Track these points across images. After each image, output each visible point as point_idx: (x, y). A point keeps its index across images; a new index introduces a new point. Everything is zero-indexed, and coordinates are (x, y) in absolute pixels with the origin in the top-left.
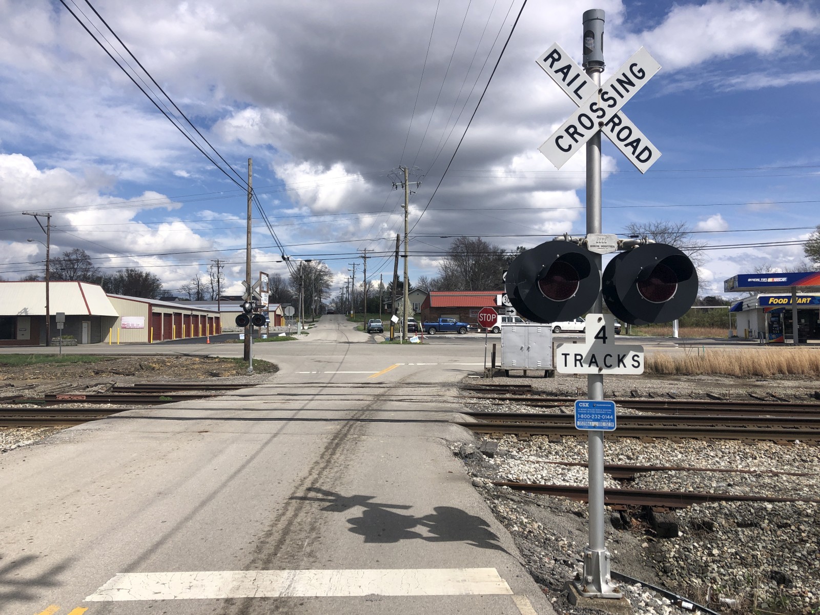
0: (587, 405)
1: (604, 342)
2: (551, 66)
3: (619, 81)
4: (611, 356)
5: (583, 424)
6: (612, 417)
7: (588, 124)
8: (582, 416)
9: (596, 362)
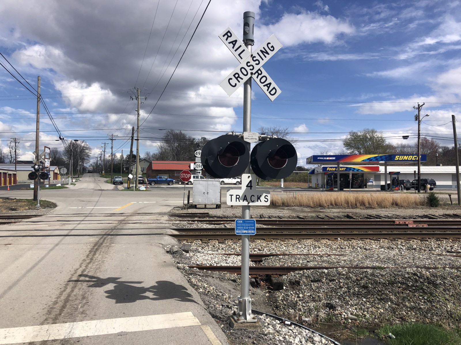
0: (242, 222)
1: (251, 189)
2: (227, 40)
3: (261, 51)
4: (254, 196)
5: (239, 232)
6: (254, 227)
7: (245, 73)
8: (239, 227)
9: (246, 199)
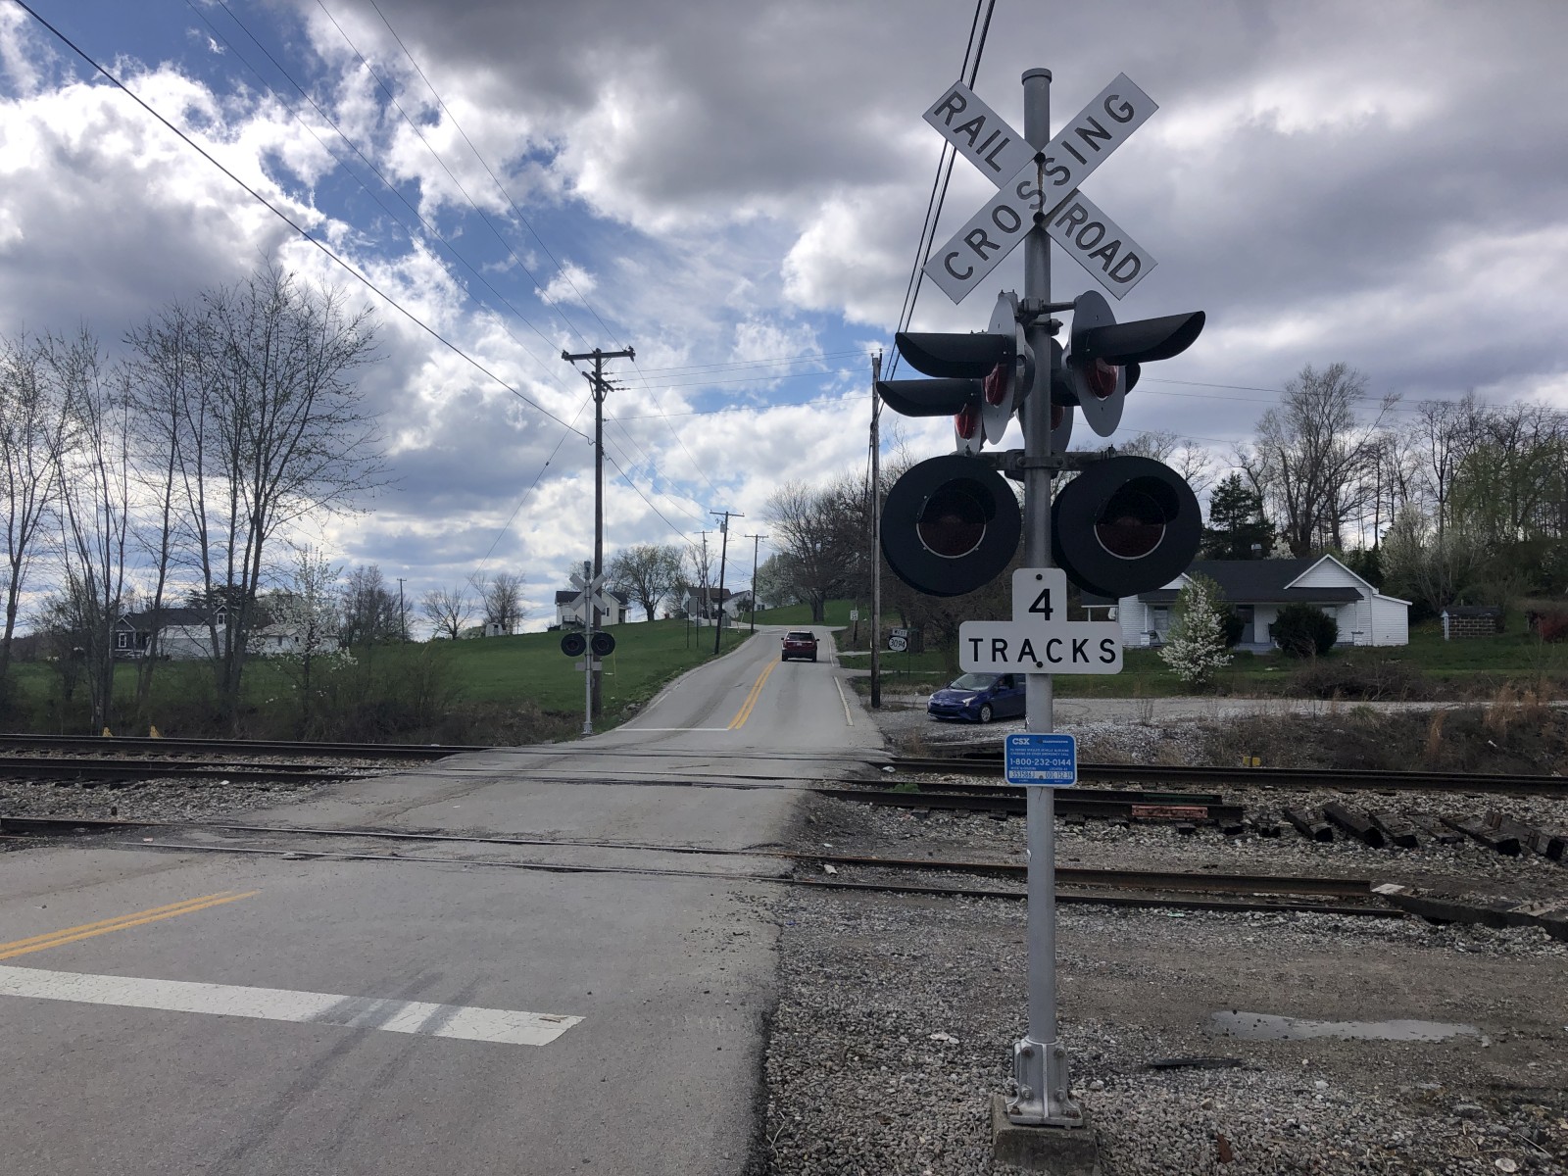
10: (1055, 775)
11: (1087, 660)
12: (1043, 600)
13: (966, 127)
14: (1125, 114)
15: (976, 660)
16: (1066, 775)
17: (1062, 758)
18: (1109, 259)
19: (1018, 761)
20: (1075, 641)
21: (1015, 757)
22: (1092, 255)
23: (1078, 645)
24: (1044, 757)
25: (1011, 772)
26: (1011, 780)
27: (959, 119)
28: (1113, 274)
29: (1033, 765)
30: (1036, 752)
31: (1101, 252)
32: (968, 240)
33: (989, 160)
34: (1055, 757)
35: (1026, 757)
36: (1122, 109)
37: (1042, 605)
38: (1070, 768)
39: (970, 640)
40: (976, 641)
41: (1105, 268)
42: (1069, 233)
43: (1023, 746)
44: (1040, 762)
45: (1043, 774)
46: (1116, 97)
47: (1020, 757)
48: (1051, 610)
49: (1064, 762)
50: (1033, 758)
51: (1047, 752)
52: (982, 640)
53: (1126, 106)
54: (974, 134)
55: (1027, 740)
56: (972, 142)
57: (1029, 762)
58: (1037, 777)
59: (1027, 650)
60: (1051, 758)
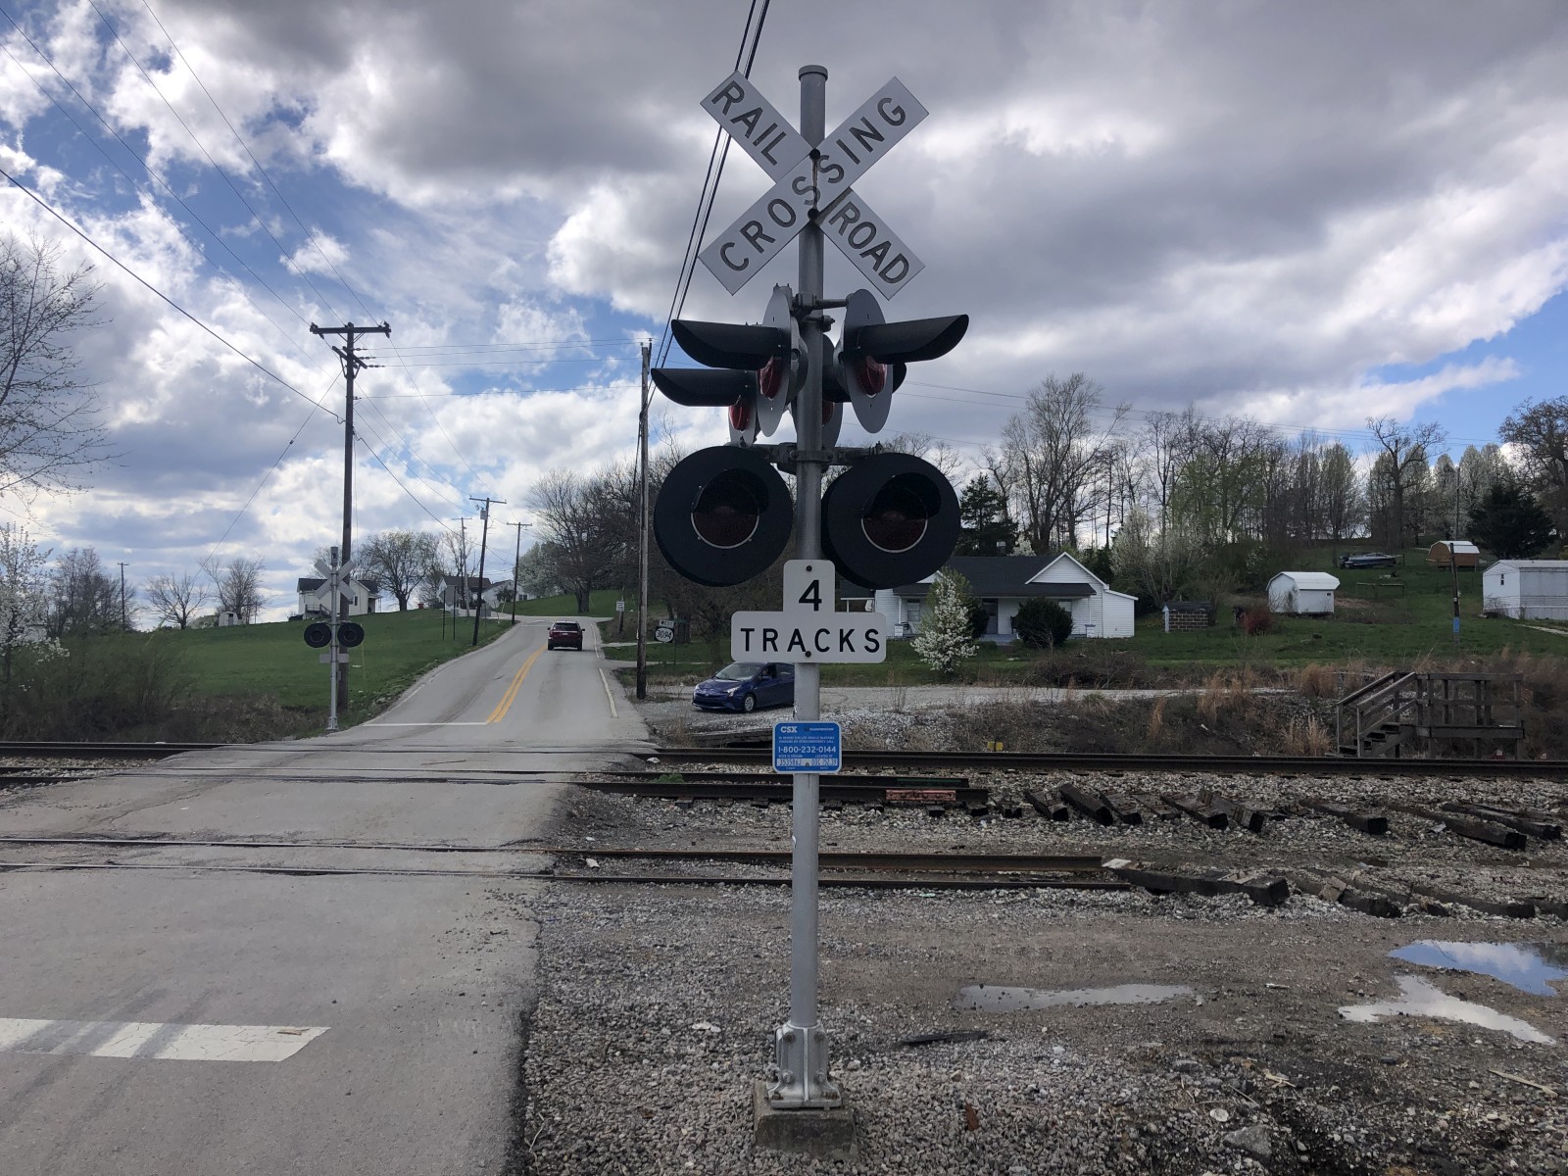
10: (821, 762)
11: (852, 650)
12: (813, 590)
13: (743, 118)
14: (897, 117)
15: (747, 649)
16: (831, 762)
17: (827, 745)
18: (880, 259)
19: (785, 749)
20: (841, 631)
21: (783, 745)
22: (864, 255)
23: (844, 635)
24: (811, 745)
25: (779, 760)
26: (779, 768)
27: (737, 109)
28: (883, 274)
29: (799, 753)
30: (803, 740)
31: (872, 252)
32: (744, 231)
33: (765, 152)
34: (821, 744)
35: (793, 745)
36: (894, 112)
37: (811, 596)
38: (836, 755)
39: (742, 630)
40: (748, 631)
41: (876, 268)
42: (841, 231)
43: (791, 734)
44: (807, 749)
45: (810, 762)
46: (889, 100)
47: (788, 745)
48: (820, 601)
49: (829, 749)
50: (799, 745)
51: (812, 739)
52: (753, 630)
53: (898, 110)
54: (751, 126)
55: (794, 728)
56: (749, 133)
57: (796, 749)
58: (803, 764)
59: (797, 640)
60: (817, 745)
